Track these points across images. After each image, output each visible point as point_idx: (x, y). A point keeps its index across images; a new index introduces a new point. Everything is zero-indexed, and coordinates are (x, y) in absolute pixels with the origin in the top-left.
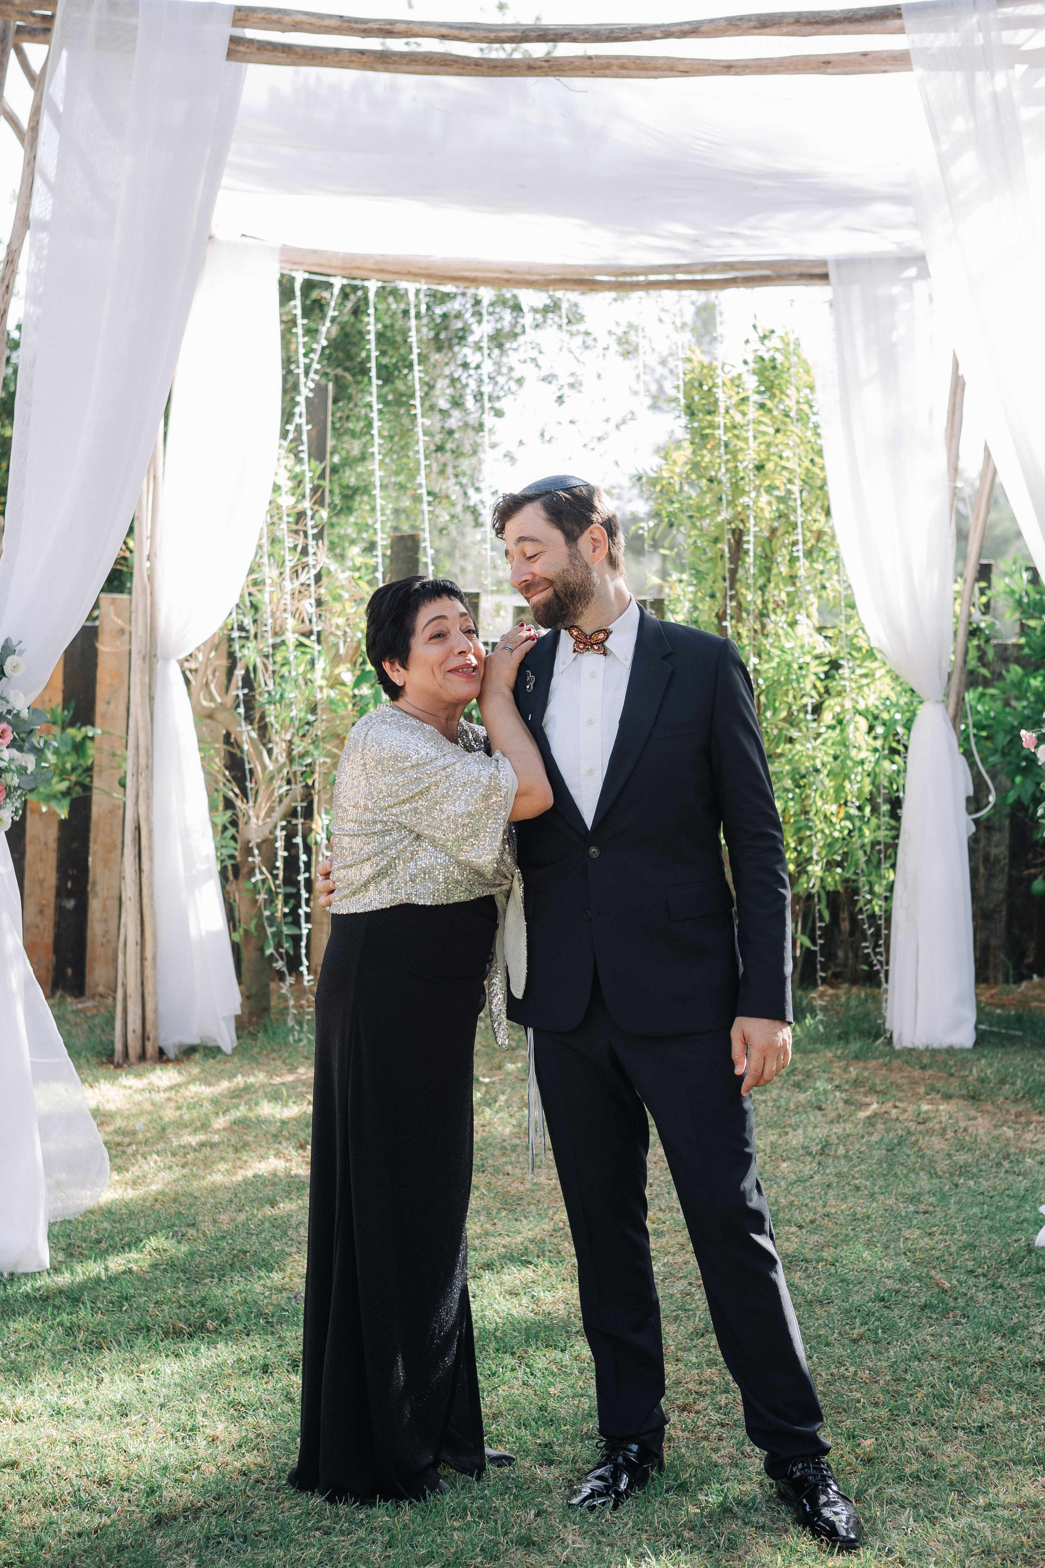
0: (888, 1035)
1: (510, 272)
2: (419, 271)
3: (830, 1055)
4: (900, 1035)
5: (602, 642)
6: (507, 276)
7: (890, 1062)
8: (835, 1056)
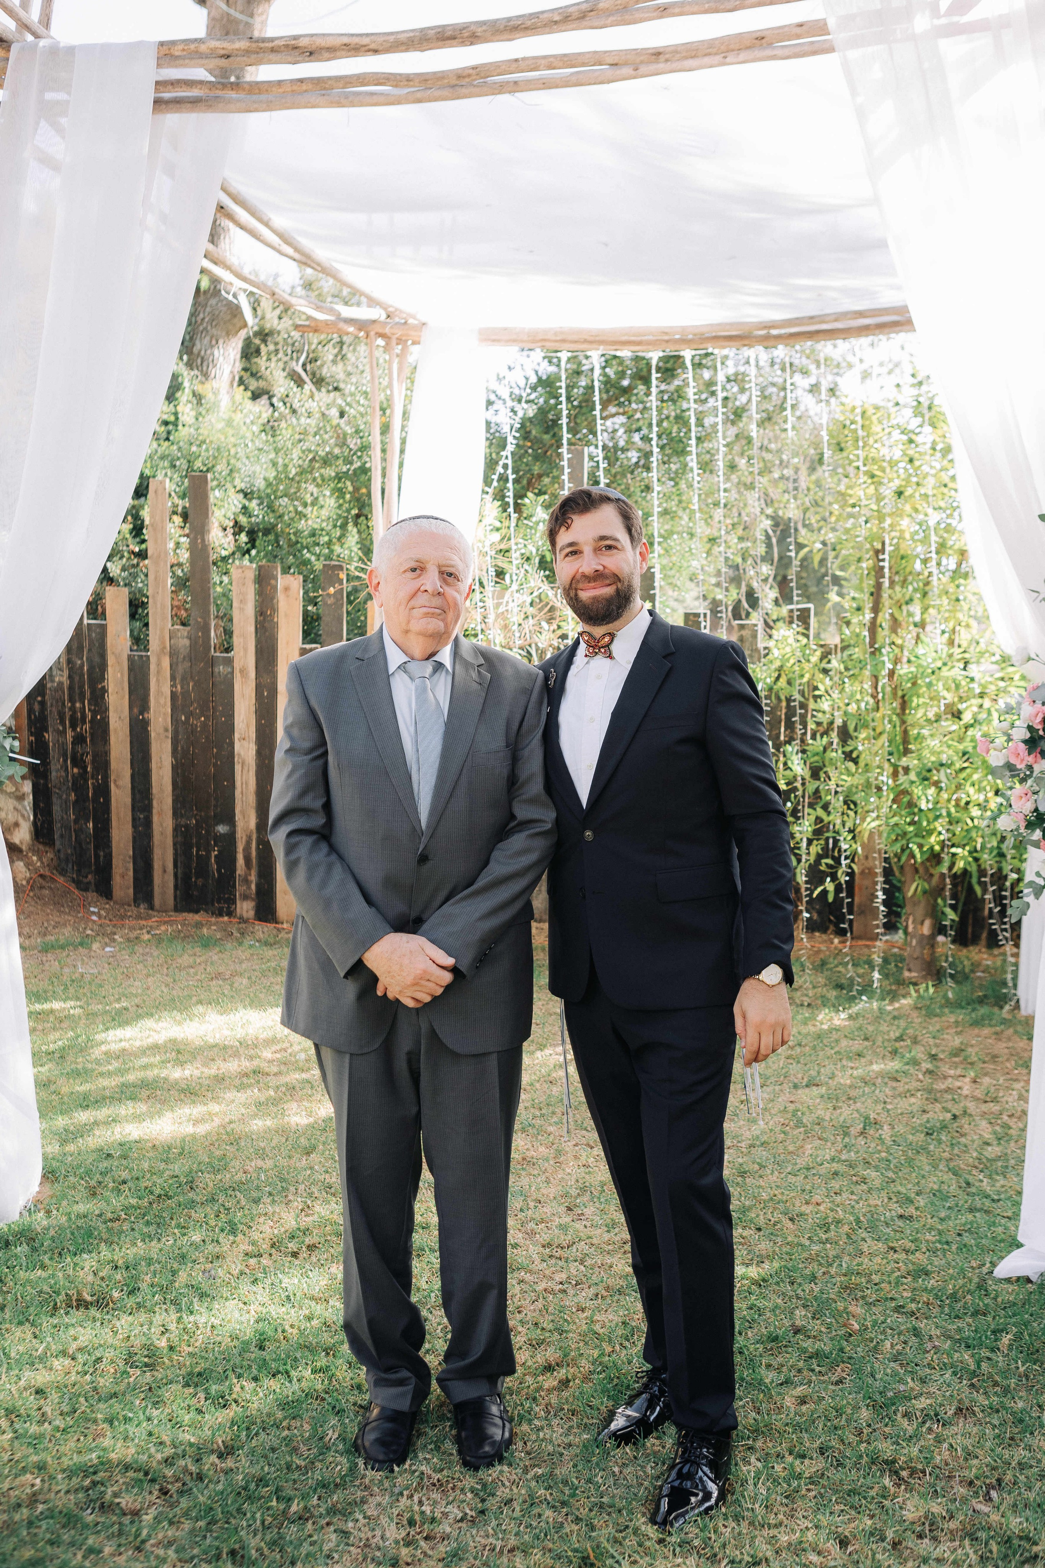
0: (1013, 1003)
1: (666, 333)
2: (592, 339)
3: (952, 1020)
4: (1027, 1001)
5: (608, 646)
6: (666, 338)
7: (1002, 1031)
8: (957, 1022)
